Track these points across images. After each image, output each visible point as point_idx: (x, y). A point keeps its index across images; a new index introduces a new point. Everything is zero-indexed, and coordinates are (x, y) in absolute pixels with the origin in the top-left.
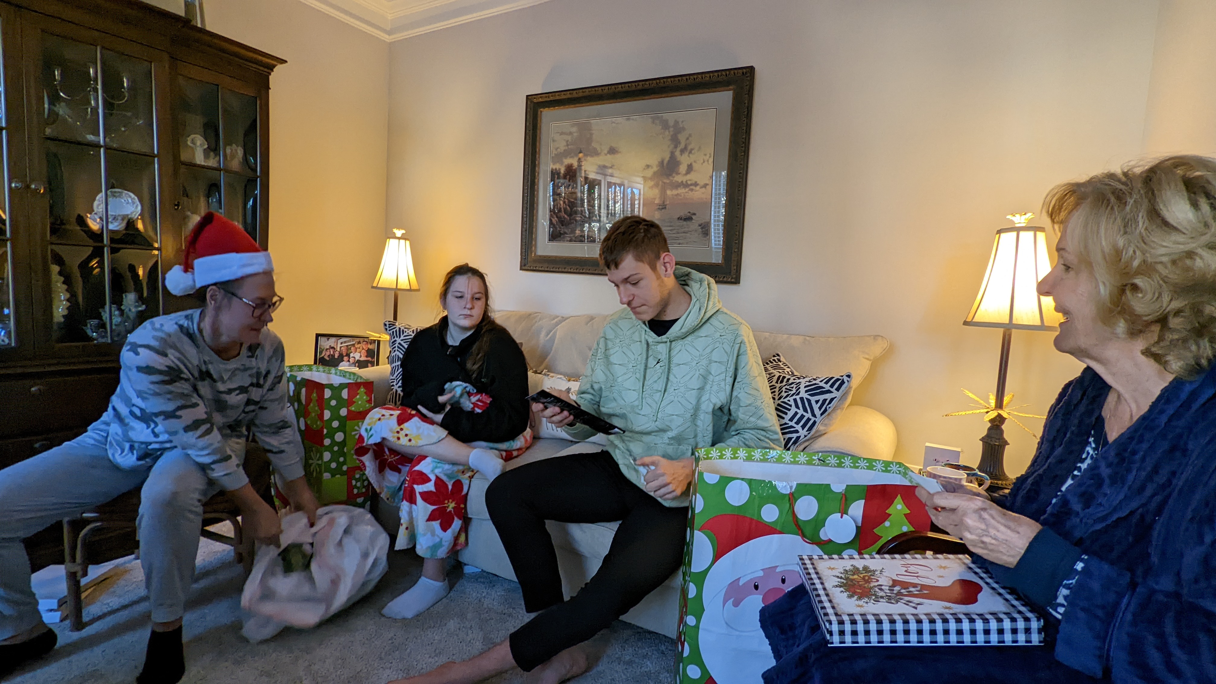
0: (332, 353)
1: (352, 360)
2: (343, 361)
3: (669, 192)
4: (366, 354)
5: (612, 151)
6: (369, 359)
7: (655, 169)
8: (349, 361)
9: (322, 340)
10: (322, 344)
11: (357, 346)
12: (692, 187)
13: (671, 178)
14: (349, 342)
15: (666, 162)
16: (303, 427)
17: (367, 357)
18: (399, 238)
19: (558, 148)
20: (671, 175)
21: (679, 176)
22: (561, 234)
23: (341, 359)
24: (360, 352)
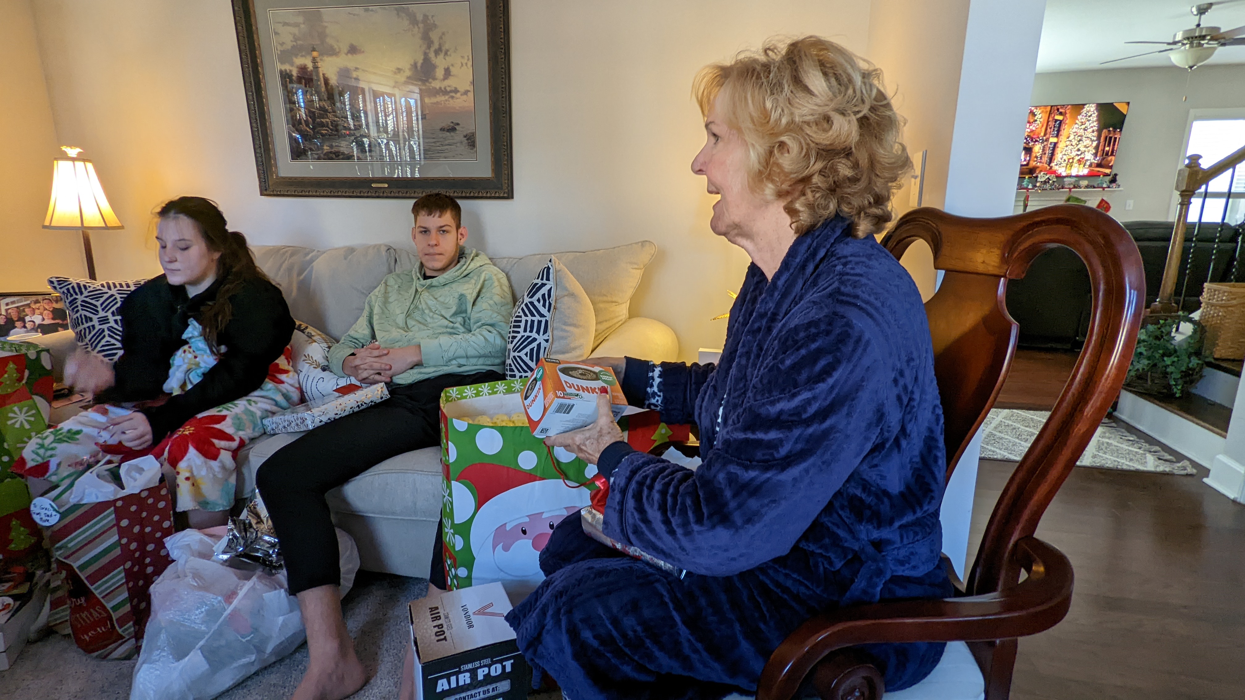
1: (28, 325)
2: (14, 328)
3: (427, 100)
4: (51, 316)
5: (353, 50)
6: (58, 321)
7: (408, 73)
8: (24, 326)
11: (34, 306)
12: (453, 94)
13: (427, 84)
15: (419, 65)
17: (53, 319)
18: (75, 160)
19: (283, 43)
20: (427, 81)
21: (437, 81)
23: (10, 325)
24: (41, 314)
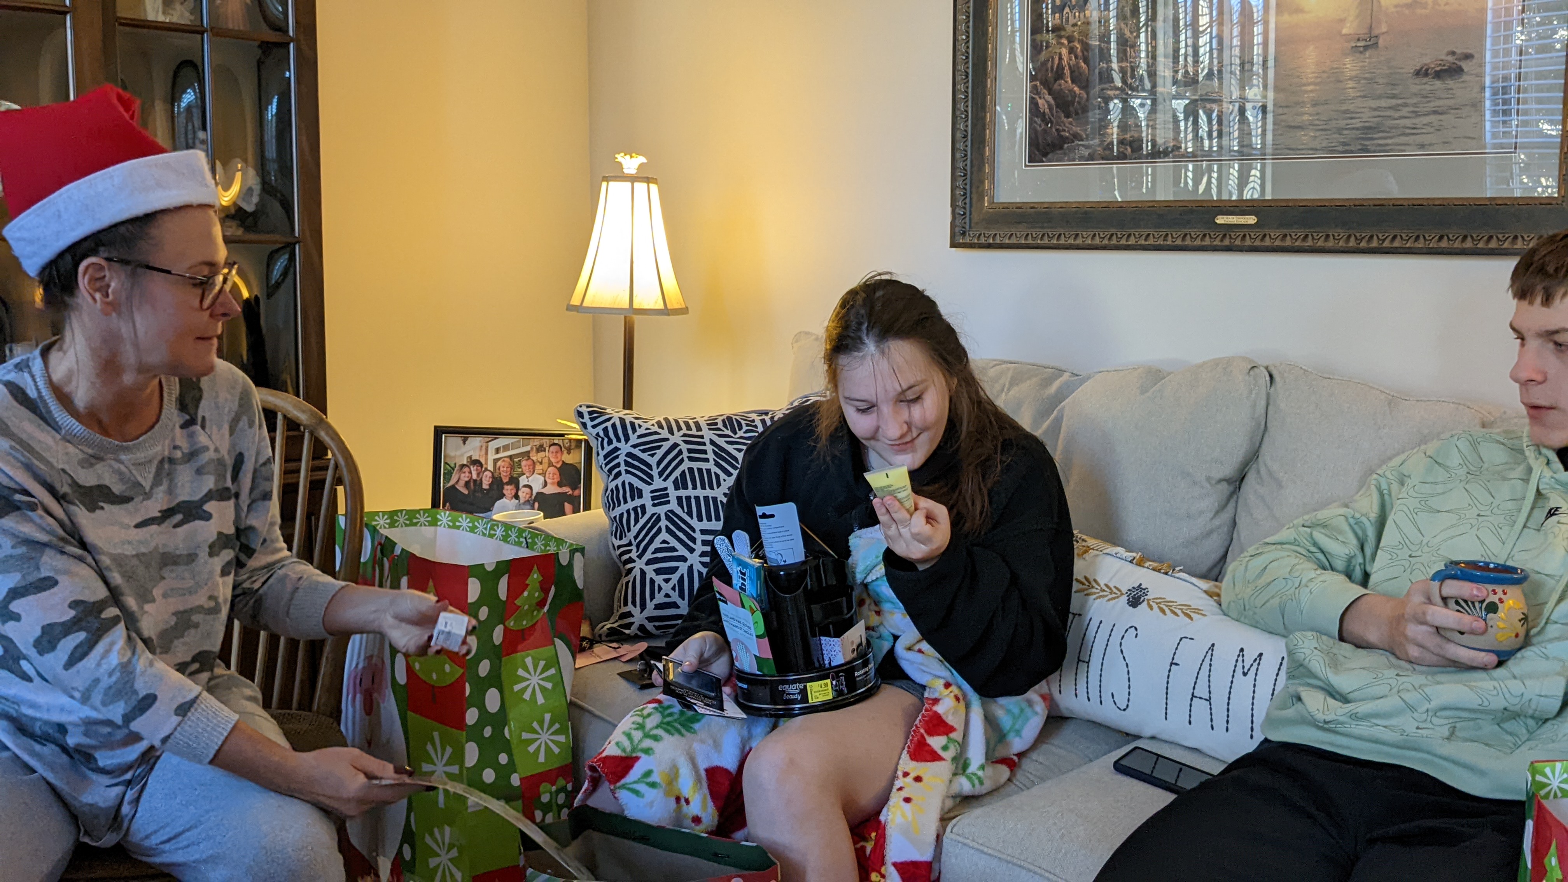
0: (475, 476)
1: (523, 493)
2: (502, 496)
4: (557, 478)
6: (566, 490)
8: (516, 497)
9: (451, 444)
10: (452, 454)
11: (534, 457)
14: (515, 446)
16: (401, 678)
17: (560, 484)
18: (633, 179)
22: (1065, 140)
23: (496, 491)
24: (543, 474)
